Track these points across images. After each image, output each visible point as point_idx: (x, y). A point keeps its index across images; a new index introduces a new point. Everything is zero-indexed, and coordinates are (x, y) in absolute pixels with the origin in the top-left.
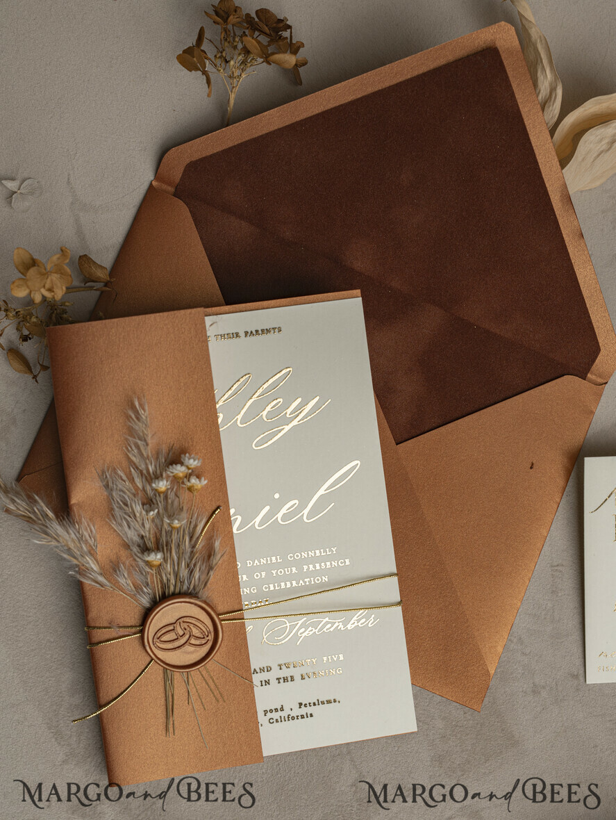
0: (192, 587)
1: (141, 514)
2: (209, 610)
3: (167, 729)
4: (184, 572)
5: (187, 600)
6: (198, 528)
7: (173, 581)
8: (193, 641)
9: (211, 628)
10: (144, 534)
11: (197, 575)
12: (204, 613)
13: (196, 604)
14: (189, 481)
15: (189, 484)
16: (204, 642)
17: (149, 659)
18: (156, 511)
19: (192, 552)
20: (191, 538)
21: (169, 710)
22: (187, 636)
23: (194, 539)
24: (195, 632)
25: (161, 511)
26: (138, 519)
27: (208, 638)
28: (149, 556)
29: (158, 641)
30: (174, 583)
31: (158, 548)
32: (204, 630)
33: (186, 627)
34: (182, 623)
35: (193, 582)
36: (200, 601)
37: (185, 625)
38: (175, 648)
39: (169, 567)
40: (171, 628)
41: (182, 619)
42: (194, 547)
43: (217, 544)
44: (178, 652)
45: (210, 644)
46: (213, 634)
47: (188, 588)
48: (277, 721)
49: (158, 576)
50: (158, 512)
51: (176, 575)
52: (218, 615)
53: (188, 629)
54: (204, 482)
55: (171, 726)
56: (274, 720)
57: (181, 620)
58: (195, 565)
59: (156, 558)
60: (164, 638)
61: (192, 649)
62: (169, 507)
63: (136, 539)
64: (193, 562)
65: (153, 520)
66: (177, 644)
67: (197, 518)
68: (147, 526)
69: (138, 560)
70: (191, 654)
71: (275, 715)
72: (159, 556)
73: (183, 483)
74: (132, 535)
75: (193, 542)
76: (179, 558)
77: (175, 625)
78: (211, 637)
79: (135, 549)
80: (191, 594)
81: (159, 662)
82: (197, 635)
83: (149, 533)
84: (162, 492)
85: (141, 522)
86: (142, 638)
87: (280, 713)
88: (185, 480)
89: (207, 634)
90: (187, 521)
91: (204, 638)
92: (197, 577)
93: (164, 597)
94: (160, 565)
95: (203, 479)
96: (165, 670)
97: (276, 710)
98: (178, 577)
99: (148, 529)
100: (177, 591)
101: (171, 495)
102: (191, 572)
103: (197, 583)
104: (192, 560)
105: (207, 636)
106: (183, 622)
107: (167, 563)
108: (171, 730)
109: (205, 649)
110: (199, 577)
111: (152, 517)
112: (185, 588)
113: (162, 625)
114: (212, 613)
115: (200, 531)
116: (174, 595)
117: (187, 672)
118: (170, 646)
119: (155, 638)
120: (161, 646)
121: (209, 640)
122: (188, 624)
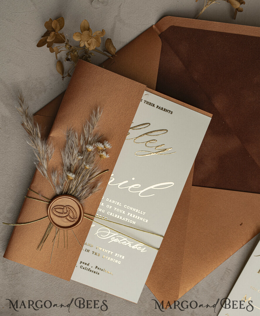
0: (80, 196)
1: (75, 155)
2: (82, 209)
3: (38, 247)
4: (80, 188)
5: (75, 200)
6: (95, 174)
7: (73, 189)
8: (68, 218)
9: (78, 216)
10: (72, 164)
11: (84, 192)
12: (79, 209)
13: (77, 204)
14: (102, 152)
15: (101, 154)
16: (72, 220)
17: (47, 215)
18: (82, 157)
19: (87, 182)
20: (90, 176)
21: (43, 240)
22: (67, 214)
23: (91, 177)
24: (71, 214)
26: (73, 157)
27: (75, 220)
28: (69, 173)
29: (54, 210)
30: (73, 190)
31: (75, 173)
32: (75, 216)
33: (69, 211)
34: (68, 208)
35: (81, 194)
36: (80, 203)
37: (69, 210)
38: (59, 217)
39: (75, 183)
41: (69, 207)
42: (89, 180)
43: (99, 184)
44: (60, 219)
45: (74, 223)
46: (77, 219)
47: (78, 196)
49: (69, 184)
50: (83, 158)
51: (76, 188)
52: (84, 213)
53: (69, 212)
54: (108, 156)
55: (40, 246)
56: (83, 268)
58: (85, 188)
59: (72, 176)
60: (57, 210)
61: (66, 220)
62: (88, 158)
63: (68, 164)
64: (86, 186)
66: (61, 215)
67: (97, 170)
68: (75, 161)
69: (64, 173)
70: (64, 222)
71: (84, 266)
72: (74, 176)
73: (99, 152)
74: (67, 162)
76: (81, 181)
77: (65, 207)
78: (76, 220)
79: (65, 168)
80: (78, 199)
81: (50, 219)
82: (71, 216)
83: (75, 165)
84: (89, 151)
85: (74, 158)
86: (49, 205)
87: (86, 266)
88: (101, 151)
89: (75, 218)
90: (93, 168)
91: (73, 219)
92: (84, 193)
93: (66, 194)
94: (72, 180)
95: (108, 155)
96: (51, 223)
97: (86, 264)
98: (77, 189)
99: (75, 163)
100: (73, 194)
101: (92, 154)
102: (83, 190)
103: (82, 195)
104: (85, 185)
105: (75, 219)
106: (69, 208)
107: (75, 181)
108: (40, 248)
109: (71, 224)
110: (85, 193)
111: (79, 159)
112: (77, 195)
113: (59, 204)
114: (82, 211)
115: (95, 175)
116: (71, 195)
117: (59, 229)
118: (58, 214)
119: (54, 208)
120: (54, 212)
121: (74, 221)
122: (70, 210)
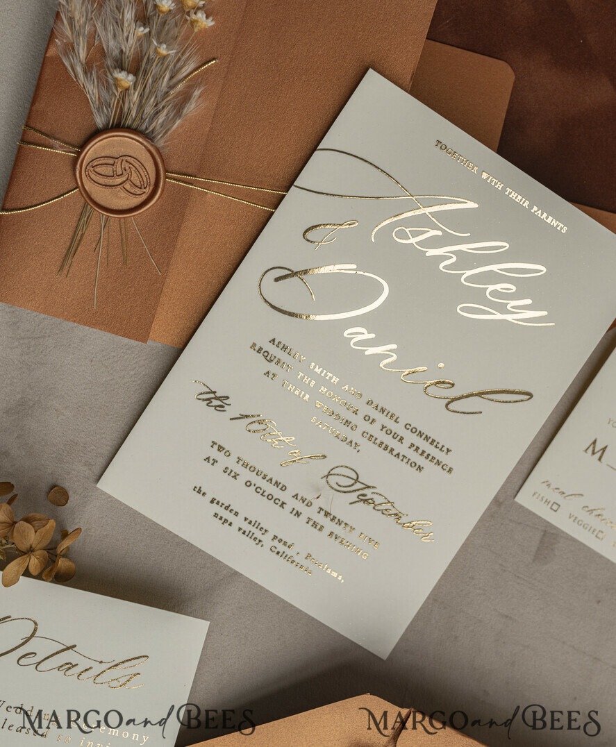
0: (151, 128)
1: (129, 25)
2: (159, 160)
3: (61, 268)
4: (149, 110)
5: (140, 140)
6: (184, 70)
7: (134, 113)
8: (127, 186)
9: (153, 180)
10: (124, 50)
11: (162, 118)
12: (152, 162)
13: (145, 146)
14: (195, 13)
15: (194, 17)
16: (139, 193)
17: (73, 185)
18: (147, 30)
19: (167, 92)
20: (172, 78)
21: (71, 251)
22: (124, 179)
23: (175, 80)
24: (135, 178)
25: (153, 32)
26: (125, 30)
27: (144, 190)
28: (120, 72)
29: (92, 169)
30: (134, 116)
31: (135, 72)
32: (145, 180)
33: (127, 168)
34: (124, 161)
35: (154, 123)
36: (152, 145)
37: (127, 166)
38: (106, 186)
39: (135, 97)
40: (111, 161)
41: (127, 158)
42: (171, 88)
43: (197, 93)
44: (108, 190)
45: (144, 197)
46: (151, 188)
47: (147, 128)
48: (278, 553)
49: (121, 102)
50: (150, 32)
51: (141, 106)
52: (166, 171)
53: (129, 171)
54: (210, 23)
55: (67, 267)
56: (276, 551)
57: (124, 158)
58: (163, 107)
59: (126, 79)
60: (99, 169)
61: (123, 194)
62: (164, 32)
63: (116, 52)
64: (163, 103)
65: (139, 39)
66: (110, 181)
67: (188, 59)
68: (130, 41)
69: (109, 74)
70: (124, 201)
71: (281, 548)
72: (131, 77)
73: (188, 14)
74: (111, 45)
75: (171, 83)
76: (150, 91)
77: (116, 160)
78: (148, 191)
79: (109, 62)
80: (148, 136)
81: (83, 193)
82: (135, 182)
83: (130, 50)
84: (163, 12)
85: (125, 34)
86: (75, 160)
87: (285, 549)
88: (192, 11)
89: (145, 185)
90: (177, 53)
91: (141, 188)
92: (161, 121)
93: (118, 126)
94: (127, 89)
95: (211, 18)
96: (86, 204)
97: (285, 544)
98: (142, 111)
99: (130, 47)
100: (134, 126)
101: (171, 21)
102: (157, 113)
103: (158, 128)
104: (163, 100)
105: (145, 188)
106: (126, 161)
107: (135, 89)
108: (65, 272)
109: (137, 201)
110: (163, 122)
111: (139, 34)
112: (144, 127)
113: (103, 155)
114: (160, 165)
115: (184, 74)
116: (129, 129)
117: (109, 216)
118: (101, 180)
119: (91, 164)
120: (93, 176)
121: (144, 192)
122: (130, 166)
